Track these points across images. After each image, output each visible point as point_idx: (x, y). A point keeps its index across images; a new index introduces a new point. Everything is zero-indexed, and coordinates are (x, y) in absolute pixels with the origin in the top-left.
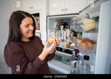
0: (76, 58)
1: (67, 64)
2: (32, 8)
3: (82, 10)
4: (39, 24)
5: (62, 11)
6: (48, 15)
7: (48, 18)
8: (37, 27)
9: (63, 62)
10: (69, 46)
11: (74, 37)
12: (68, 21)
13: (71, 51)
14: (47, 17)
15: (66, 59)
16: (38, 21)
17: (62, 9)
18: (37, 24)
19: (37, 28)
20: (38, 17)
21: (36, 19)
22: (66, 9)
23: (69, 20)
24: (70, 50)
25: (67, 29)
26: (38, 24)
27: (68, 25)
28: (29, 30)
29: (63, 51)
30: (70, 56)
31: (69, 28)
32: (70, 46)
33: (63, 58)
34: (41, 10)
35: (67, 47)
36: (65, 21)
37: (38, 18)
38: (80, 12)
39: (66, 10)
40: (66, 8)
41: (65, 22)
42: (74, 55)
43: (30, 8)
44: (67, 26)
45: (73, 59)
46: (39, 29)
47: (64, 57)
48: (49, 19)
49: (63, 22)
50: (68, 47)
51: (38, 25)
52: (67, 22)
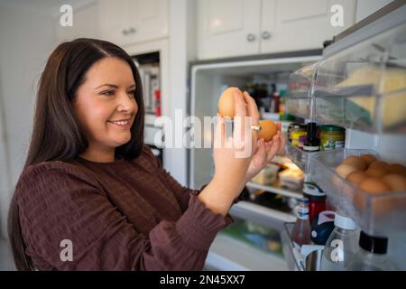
0: (314, 234)
1: (269, 251)
2: (133, 31)
3: (336, 34)
4: (158, 94)
5: (250, 40)
6: (192, 59)
7: (195, 69)
8: (151, 103)
9: (252, 243)
10: (273, 179)
11: (306, 148)
12: (269, 83)
13: (284, 200)
14: (191, 65)
15: (263, 231)
16: (154, 81)
17: (250, 35)
18: (150, 94)
19: (150, 108)
20: (154, 66)
21: (145, 73)
22: (265, 33)
23: (272, 76)
24: (278, 197)
25: (267, 111)
26: (153, 92)
27: (273, 97)
28: (115, 110)
29: (253, 197)
30: (286, 223)
31: (277, 110)
32: (278, 177)
33: (251, 227)
34: (167, 38)
35: (267, 181)
36: (258, 81)
37: (154, 70)
38: (326, 44)
39: (265, 38)
40: (263, 30)
41: (257, 85)
42: (305, 221)
43: (125, 33)
44: (268, 99)
45: (301, 235)
46: (159, 113)
47: (254, 224)
48: (199, 72)
49: (249, 85)
50: (270, 185)
51: (154, 98)
52: (265, 85)
